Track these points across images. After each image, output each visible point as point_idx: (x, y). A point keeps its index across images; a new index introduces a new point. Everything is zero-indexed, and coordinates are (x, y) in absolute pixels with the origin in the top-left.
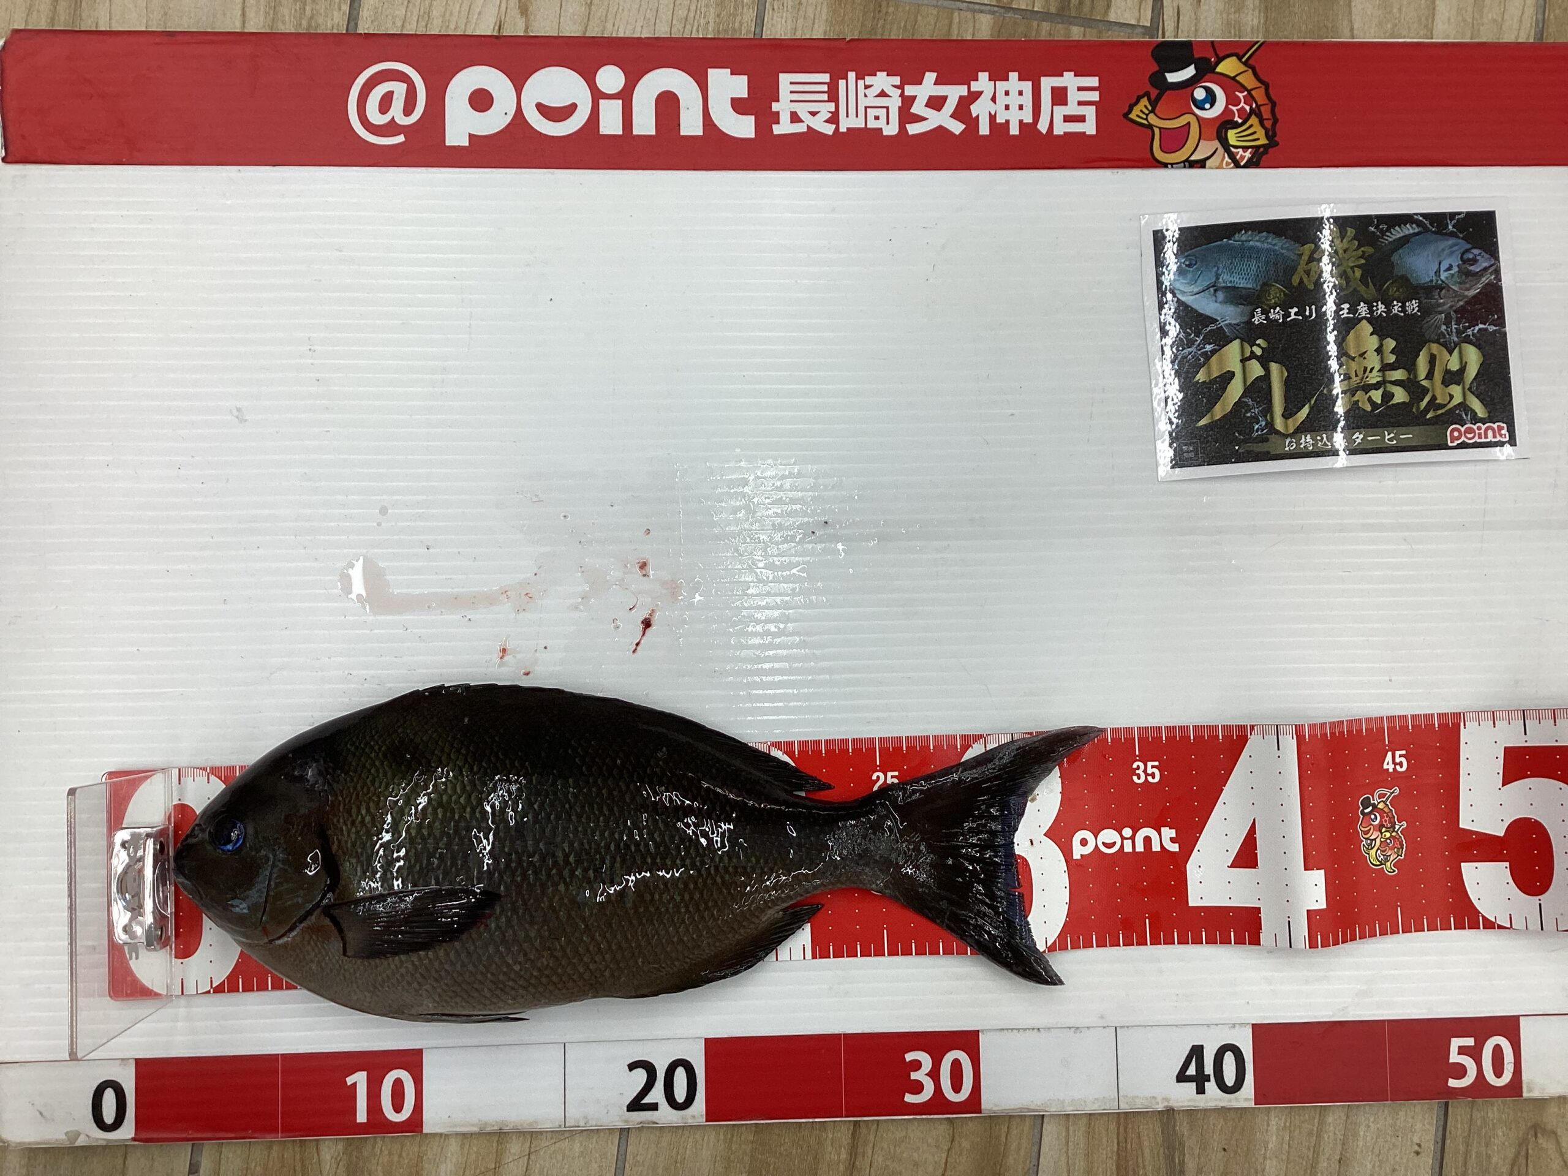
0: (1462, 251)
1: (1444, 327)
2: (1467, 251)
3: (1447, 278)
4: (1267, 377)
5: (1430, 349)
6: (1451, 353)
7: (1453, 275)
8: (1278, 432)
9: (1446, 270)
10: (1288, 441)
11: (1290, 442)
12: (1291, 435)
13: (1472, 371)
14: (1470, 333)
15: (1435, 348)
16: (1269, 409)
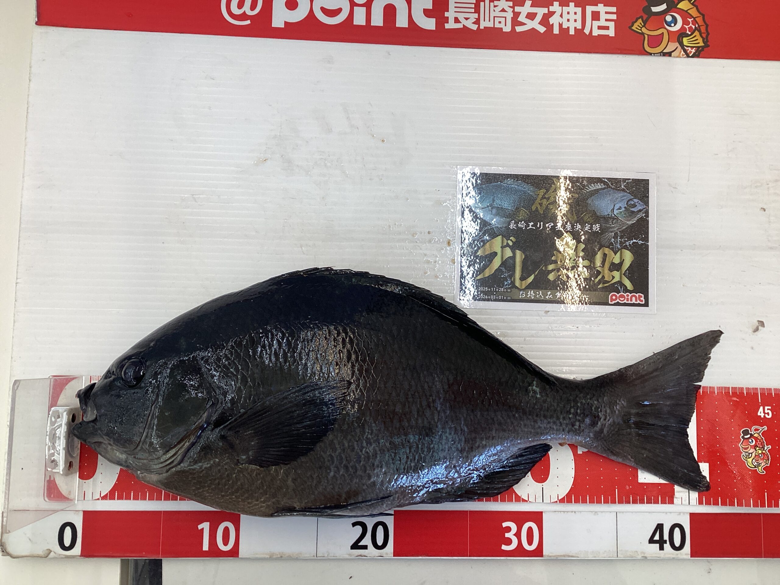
0: (627, 200)
1: (613, 240)
2: (631, 200)
3: (617, 214)
4: (513, 258)
5: (603, 251)
6: (615, 254)
7: (621, 212)
8: (517, 288)
9: (618, 209)
10: (521, 293)
11: (522, 294)
12: (523, 290)
13: (627, 264)
14: (628, 244)
15: (607, 250)
16: (512, 275)
